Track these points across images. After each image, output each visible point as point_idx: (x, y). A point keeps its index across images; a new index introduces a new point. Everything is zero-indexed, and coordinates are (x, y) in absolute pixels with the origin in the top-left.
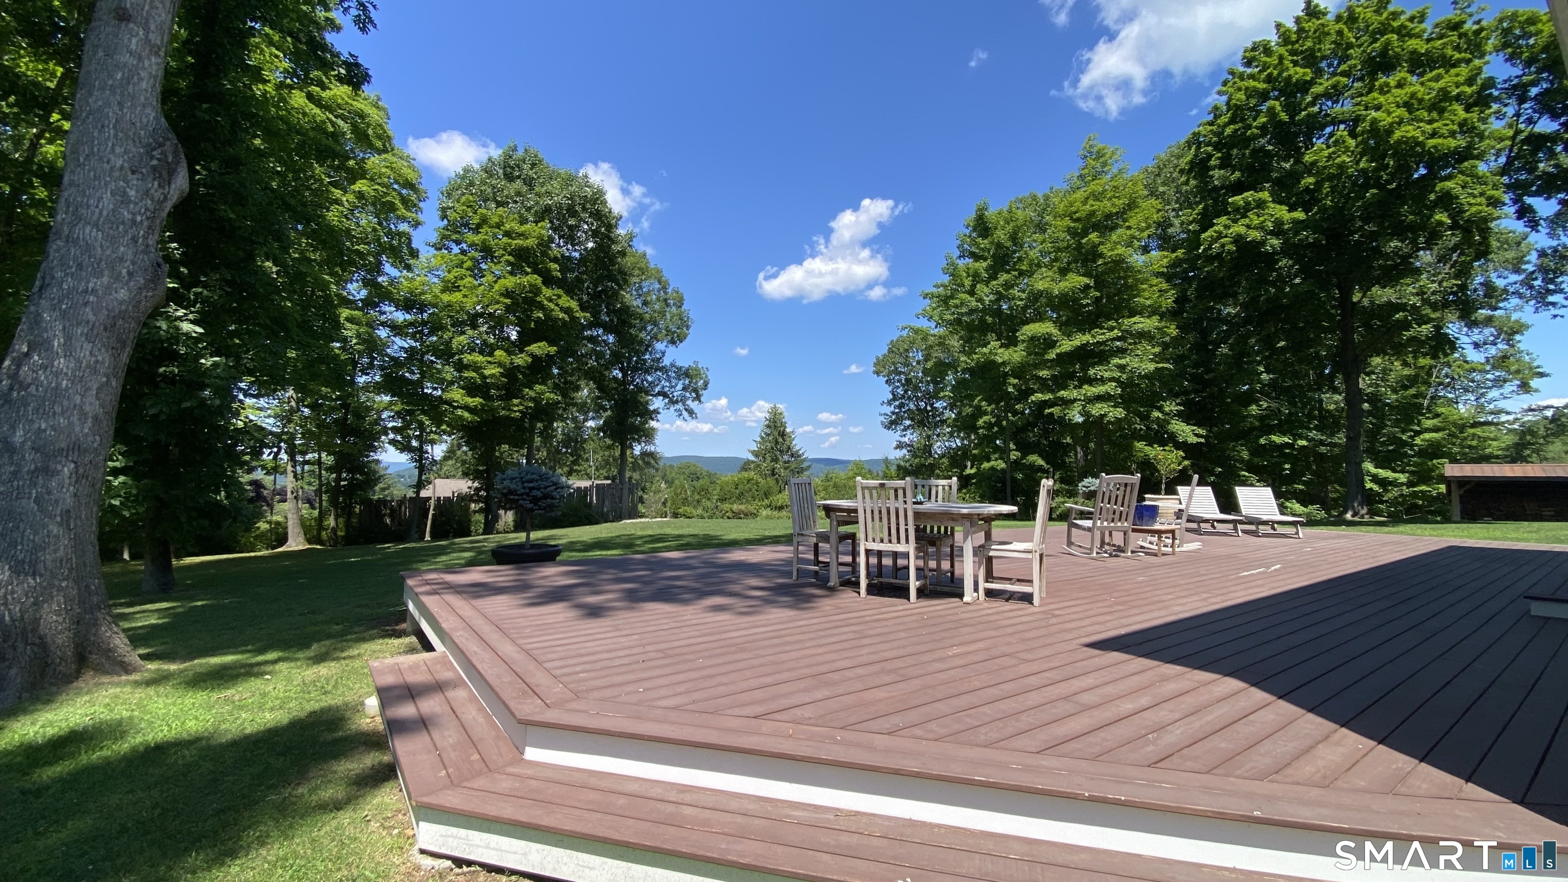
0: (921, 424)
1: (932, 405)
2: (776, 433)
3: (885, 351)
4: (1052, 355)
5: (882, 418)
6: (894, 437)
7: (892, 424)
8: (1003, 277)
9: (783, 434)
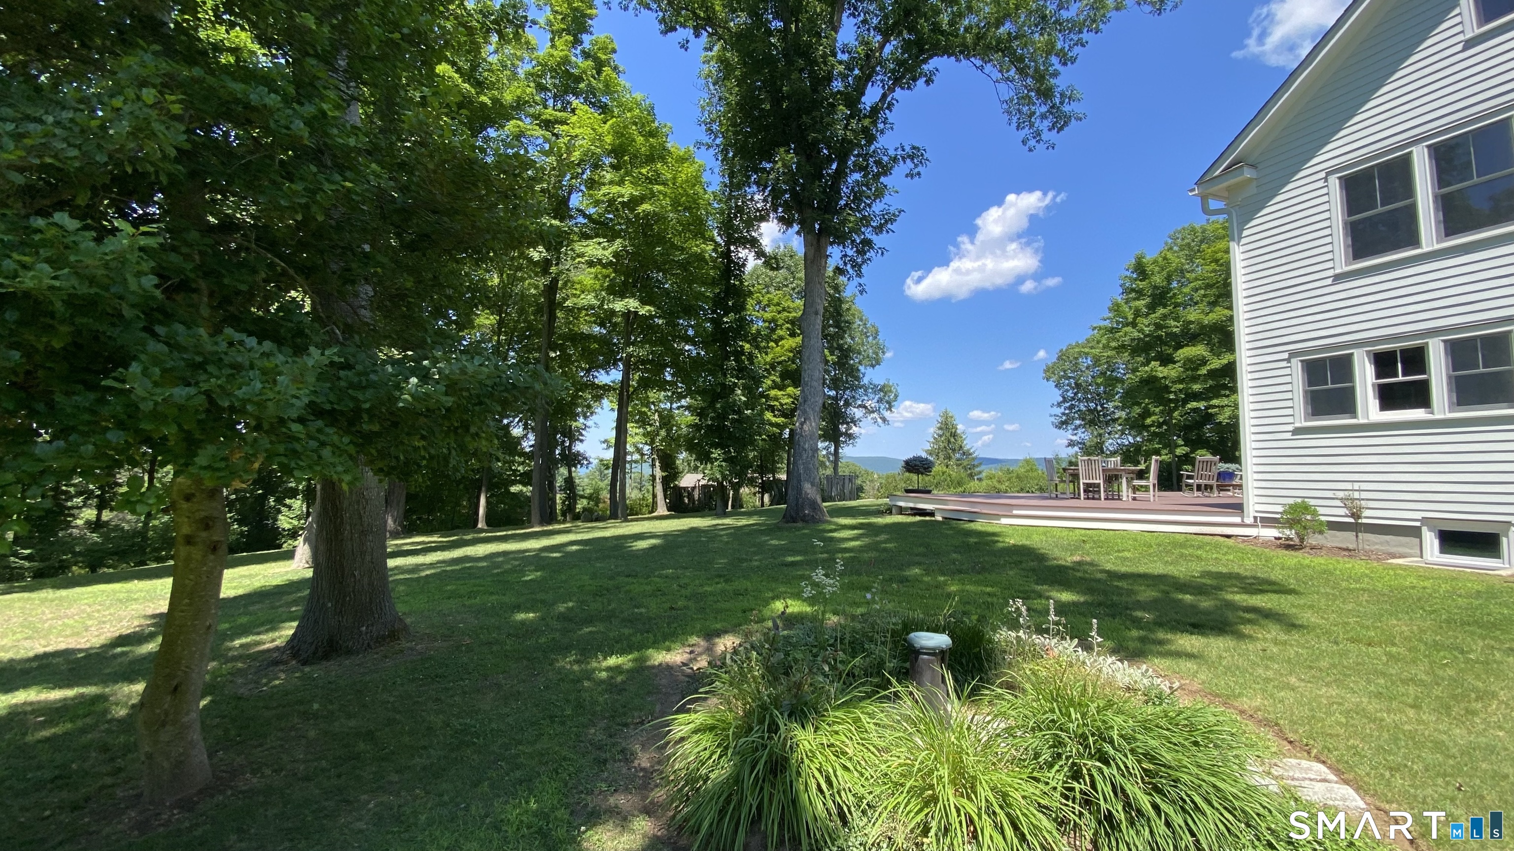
0: (1092, 423)
1: (1102, 405)
2: (948, 434)
3: (1055, 360)
4: (1203, 371)
5: (1053, 419)
6: (1068, 435)
7: (1063, 424)
8: (1161, 311)
9: (954, 435)
